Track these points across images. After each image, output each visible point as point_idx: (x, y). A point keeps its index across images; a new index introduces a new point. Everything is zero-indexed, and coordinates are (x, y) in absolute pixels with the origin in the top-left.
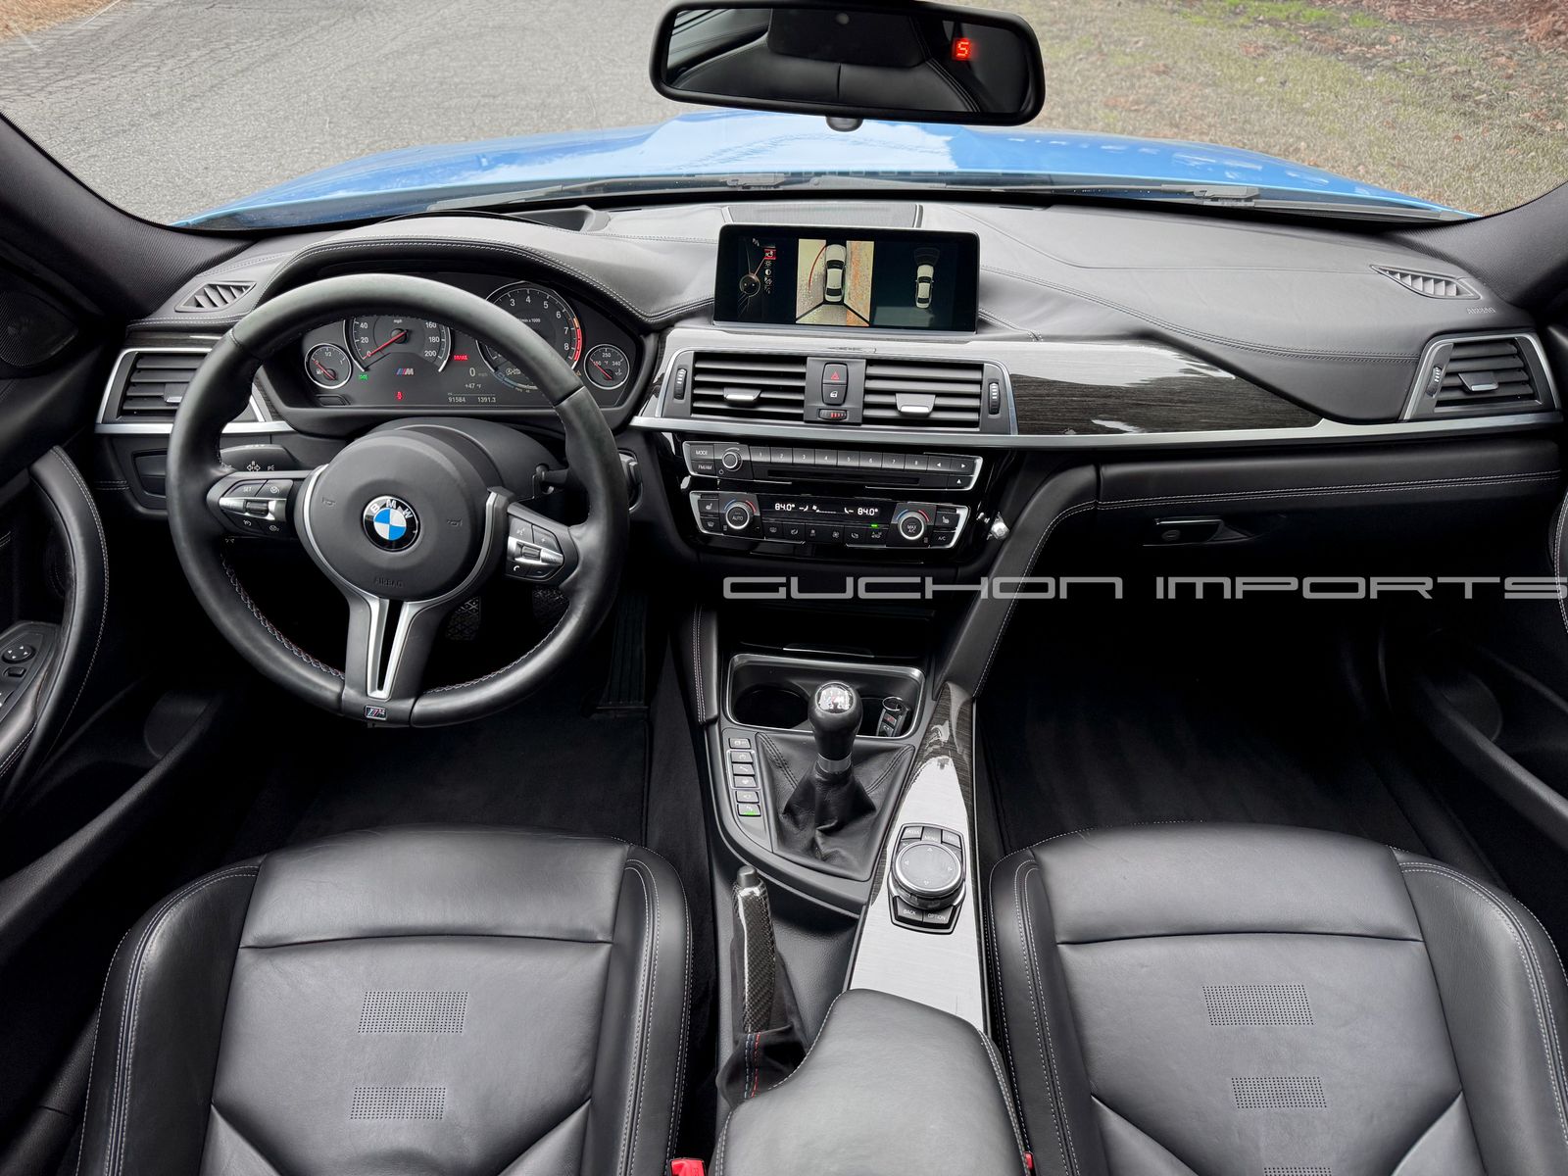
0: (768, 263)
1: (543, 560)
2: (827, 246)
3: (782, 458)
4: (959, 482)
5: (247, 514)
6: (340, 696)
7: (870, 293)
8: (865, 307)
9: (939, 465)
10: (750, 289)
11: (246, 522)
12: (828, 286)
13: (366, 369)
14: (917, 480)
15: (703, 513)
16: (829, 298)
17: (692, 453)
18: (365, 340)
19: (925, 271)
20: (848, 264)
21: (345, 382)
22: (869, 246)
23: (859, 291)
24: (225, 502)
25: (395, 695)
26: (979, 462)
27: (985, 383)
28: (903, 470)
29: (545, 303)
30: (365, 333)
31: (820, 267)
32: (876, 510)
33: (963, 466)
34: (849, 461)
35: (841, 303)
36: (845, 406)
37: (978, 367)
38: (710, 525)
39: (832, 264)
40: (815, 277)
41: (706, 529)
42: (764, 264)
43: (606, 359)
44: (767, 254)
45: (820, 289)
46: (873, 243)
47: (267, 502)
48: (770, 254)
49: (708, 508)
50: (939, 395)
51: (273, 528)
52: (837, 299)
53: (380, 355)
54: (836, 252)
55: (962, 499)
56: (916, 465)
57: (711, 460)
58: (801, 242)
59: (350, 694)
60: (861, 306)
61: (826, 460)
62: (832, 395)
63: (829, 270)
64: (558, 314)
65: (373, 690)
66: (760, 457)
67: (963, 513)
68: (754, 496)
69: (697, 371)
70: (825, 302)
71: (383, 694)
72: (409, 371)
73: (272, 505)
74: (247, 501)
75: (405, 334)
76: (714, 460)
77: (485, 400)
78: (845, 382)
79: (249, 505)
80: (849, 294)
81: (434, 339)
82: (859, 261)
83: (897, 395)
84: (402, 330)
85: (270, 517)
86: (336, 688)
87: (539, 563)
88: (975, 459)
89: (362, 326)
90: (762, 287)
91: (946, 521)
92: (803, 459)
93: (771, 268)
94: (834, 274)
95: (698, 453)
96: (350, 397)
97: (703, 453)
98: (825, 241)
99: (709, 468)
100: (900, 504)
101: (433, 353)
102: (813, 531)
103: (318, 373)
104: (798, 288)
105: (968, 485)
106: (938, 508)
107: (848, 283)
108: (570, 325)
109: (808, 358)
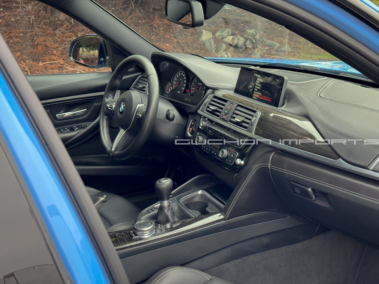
3: (213, 127)
9: (237, 138)
21: (170, 92)
27: (253, 117)
28: (230, 137)
34: (222, 131)
36: (227, 115)
37: (255, 112)
56: (233, 136)
61: (219, 130)
62: (226, 111)
66: (210, 125)
67: (237, 155)
69: (211, 101)
72: (179, 92)
78: (230, 109)
81: (184, 85)
83: (237, 115)
91: (232, 156)
92: (216, 128)
101: (183, 89)
102: (209, 150)
105: (241, 146)
109: (228, 101)
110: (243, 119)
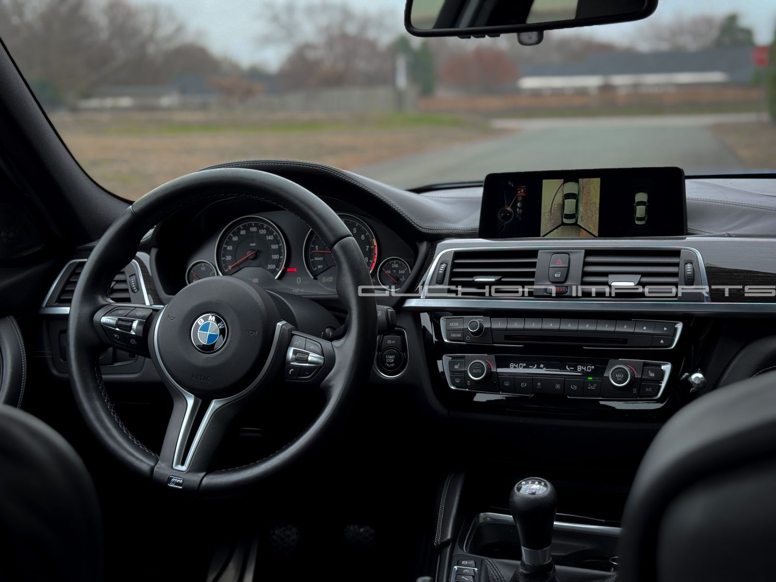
0: (520, 199)
1: (310, 363)
2: (564, 183)
3: (516, 324)
4: (662, 341)
5: (117, 329)
6: (152, 469)
7: (598, 216)
8: (594, 226)
9: (645, 328)
10: (506, 218)
11: (116, 335)
12: (565, 212)
14: (626, 341)
15: (452, 372)
16: (566, 221)
17: (447, 325)
18: (229, 258)
19: (641, 197)
20: (581, 195)
22: (596, 183)
23: (590, 215)
24: (104, 319)
25: (193, 469)
26: (680, 326)
27: (681, 264)
28: (614, 332)
29: (354, 229)
30: (230, 253)
31: (559, 199)
32: (593, 367)
33: (665, 329)
34: (569, 326)
35: (576, 224)
36: (567, 284)
37: (676, 253)
38: (458, 381)
39: (568, 196)
40: (555, 206)
41: (454, 385)
42: (516, 199)
43: (395, 269)
44: (519, 192)
45: (559, 214)
46: (599, 179)
47: (132, 322)
48: (521, 192)
49: (456, 367)
50: (644, 274)
51: (133, 341)
52: (572, 221)
53: (237, 268)
54: (571, 187)
55: (666, 356)
56: (625, 328)
57: (460, 330)
58: (545, 181)
59: (161, 469)
60: (591, 226)
61: (551, 325)
62: (556, 275)
63: (566, 201)
64: (363, 237)
65: (177, 464)
66: (499, 324)
67: (667, 368)
68: (493, 356)
69: (454, 265)
70: (563, 224)
71: (184, 468)
73: (135, 325)
74: (119, 319)
75: (256, 253)
76: (463, 329)
78: (567, 265)
79: (120, 322)
80: (582, 217)
81: (275, 257)
82: (589, 193)
83: (610, 276)
84: (254, 250)
85: (133, 333)
86: (152, 464)
87: (307, 365)
88: (676, 324)
89: (228, 248)
90: (515, 215)
91: (652, 375)
92: (533, 325)
93: (522, 202)
94: (570, 204)
95: (451, 324)
97: (456, 324)
98: (562, 181)
99: (459, 335)
100: (611, 361)
101: (273, 267)
102: (539, 384)
104: (542, 215)
105: (671, 344)
106: (645, 364)
107: (581, 209)
108: (371, 244)
109: (539, 251)
110: (637, 278)
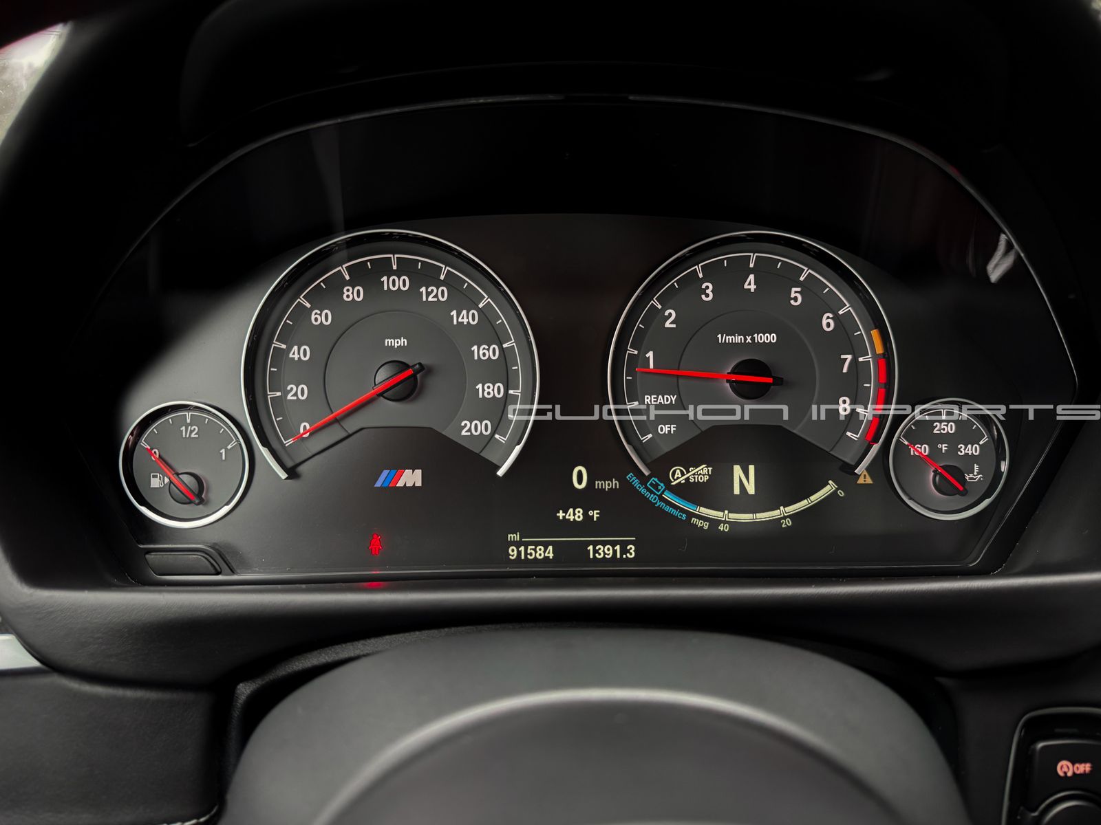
13: (292, 473)
18: (298, 392)
21: (226, 509)
29: (795, 292)
30: (302, 372)
43: (944, 438)
53: (335, 433)
64: (828, 323)
72: (412, 478)
75: (414, 376)
77: (606, 551)
81: (490, 390)
84: (404, 366)
89: (295, 354)
96: (235, 552)
101: (482, 427)
103: (155, 483)
108: (856, 348)
